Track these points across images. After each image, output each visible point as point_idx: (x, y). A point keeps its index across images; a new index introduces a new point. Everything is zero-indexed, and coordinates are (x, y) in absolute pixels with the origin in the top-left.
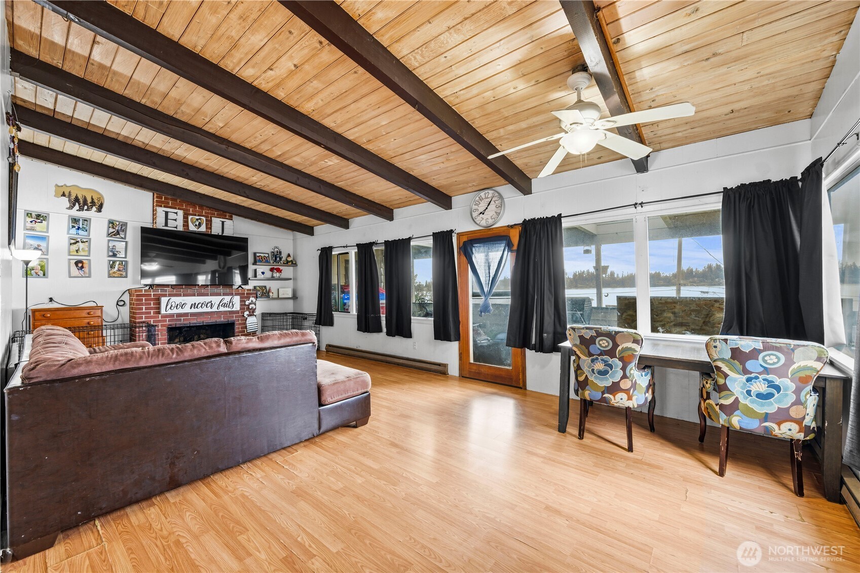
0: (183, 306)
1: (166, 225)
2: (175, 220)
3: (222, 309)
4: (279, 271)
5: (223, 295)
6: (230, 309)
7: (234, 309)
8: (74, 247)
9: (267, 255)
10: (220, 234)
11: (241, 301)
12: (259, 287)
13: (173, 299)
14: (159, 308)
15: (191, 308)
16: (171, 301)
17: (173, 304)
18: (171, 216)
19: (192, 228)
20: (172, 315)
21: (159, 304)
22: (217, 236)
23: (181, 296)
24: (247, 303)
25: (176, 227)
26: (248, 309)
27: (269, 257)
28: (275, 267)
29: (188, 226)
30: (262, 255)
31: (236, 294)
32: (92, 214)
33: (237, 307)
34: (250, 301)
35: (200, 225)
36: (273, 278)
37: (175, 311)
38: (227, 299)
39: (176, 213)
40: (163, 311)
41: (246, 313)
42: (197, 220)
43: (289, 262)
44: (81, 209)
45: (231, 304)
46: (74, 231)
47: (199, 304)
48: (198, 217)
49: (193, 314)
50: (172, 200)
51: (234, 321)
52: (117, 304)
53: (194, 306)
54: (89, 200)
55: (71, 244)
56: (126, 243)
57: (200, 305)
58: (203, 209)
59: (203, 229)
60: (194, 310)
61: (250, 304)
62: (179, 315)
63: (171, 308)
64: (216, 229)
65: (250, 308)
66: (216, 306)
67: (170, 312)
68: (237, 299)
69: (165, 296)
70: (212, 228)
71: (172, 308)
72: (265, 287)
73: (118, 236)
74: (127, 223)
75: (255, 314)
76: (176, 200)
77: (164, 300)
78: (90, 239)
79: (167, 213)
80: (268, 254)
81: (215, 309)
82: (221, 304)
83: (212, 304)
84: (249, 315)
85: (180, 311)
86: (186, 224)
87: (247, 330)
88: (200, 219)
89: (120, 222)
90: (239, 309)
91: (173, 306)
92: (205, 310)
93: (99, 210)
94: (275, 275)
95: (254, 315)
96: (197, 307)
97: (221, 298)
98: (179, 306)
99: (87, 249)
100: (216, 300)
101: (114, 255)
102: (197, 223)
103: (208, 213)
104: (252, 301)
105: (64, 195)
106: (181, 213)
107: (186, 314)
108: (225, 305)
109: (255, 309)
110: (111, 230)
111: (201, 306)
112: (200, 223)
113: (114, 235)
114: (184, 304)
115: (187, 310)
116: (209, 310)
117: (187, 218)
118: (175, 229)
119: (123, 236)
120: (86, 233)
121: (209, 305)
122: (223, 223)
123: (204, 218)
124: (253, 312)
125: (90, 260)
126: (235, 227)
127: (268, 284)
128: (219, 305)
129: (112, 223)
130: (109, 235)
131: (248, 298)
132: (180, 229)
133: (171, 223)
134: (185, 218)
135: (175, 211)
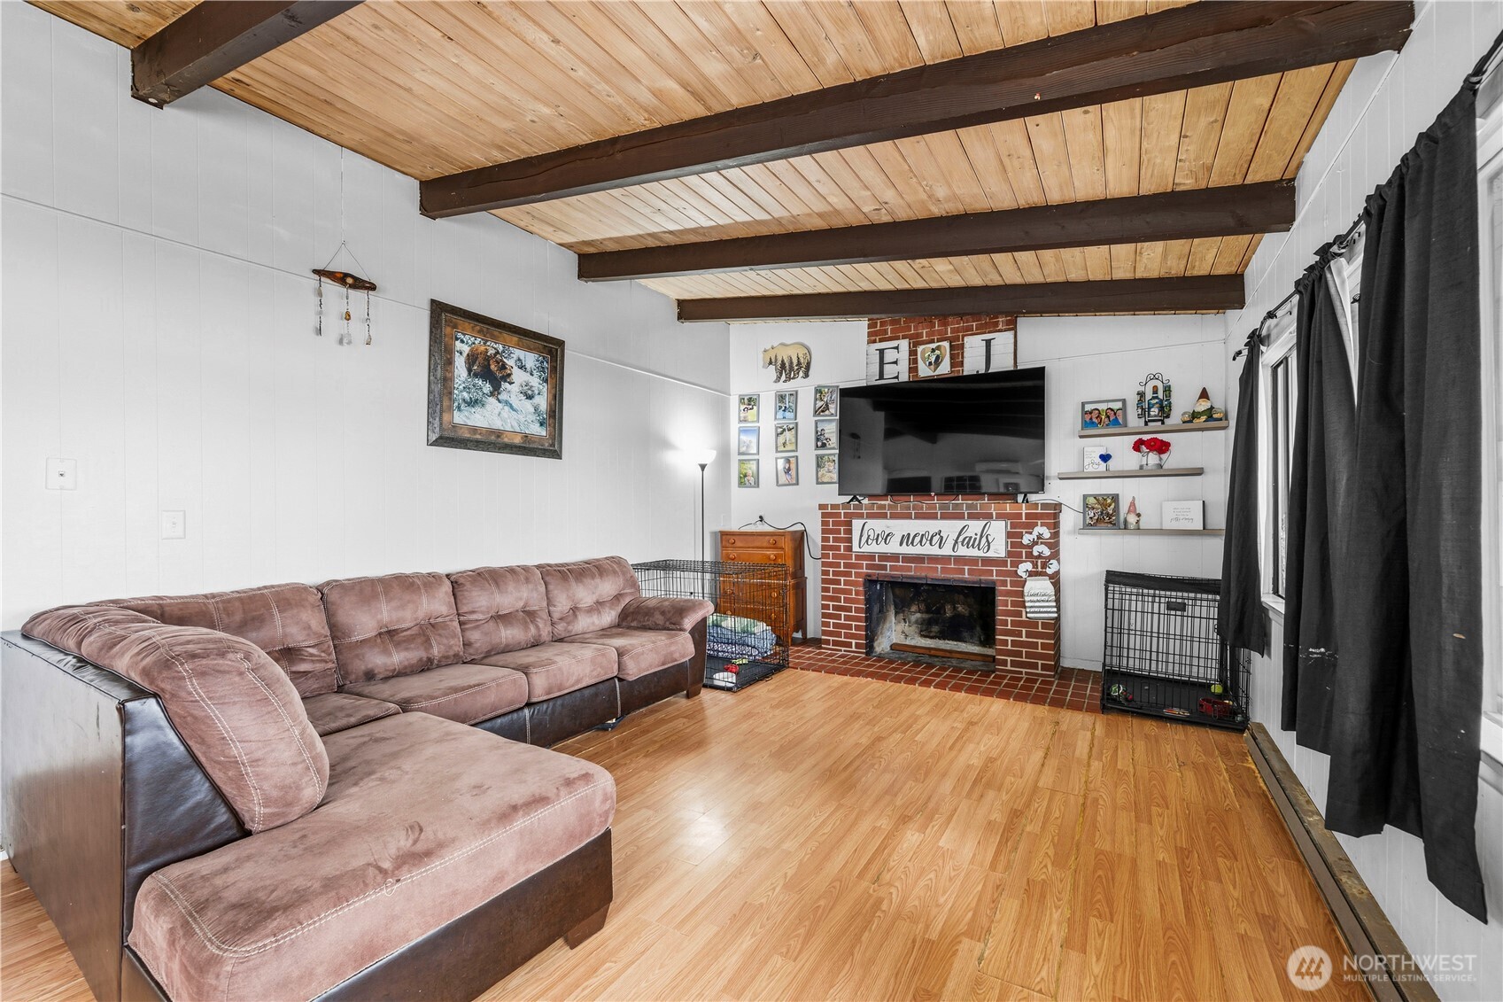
0: (887, 538)
1: (881, 377)
2: (896, 363)
3: (963, 551)
4: (1161, 447)
5: (967, 518)
6: (981, 554)
7: (991, 554)
8: (781, 439)
9: (1117, 406)
10: (983, 371)
11: (1009, 535)
13: (871, 523)
14: (850, 540)
15: (901, 544)
16: (866, 528)
17: (871, 533)
18: (890, 356)
19: (924, 371)
20: (871, 557)
21: (849, 532)
22: (976, 378)
23: (885, 517)
24: (1026, 539)
26: (1030, 555)
27: (1124, 409)
28: (1146, 437)
29: (917, 368)
30: (1103, 407)
31: (1000, 517)
32: (798, 384)
33: (999, 549)
34: (1034, 536)
35: (938, 361)
36: (1141, 473)
37: (875, 548)
38: (975, 527)
39: (897, 348)
40: (855, 548)
41: (1024, 567)
42: (933, 350)
43: (1200, 414)
44: (789, 379)
45: (984, 540)
46: (780, 414)
47: (915, 536)
48: (934, 346)
49: (908, 558)
50: (893, 322)
51: (994, 582)
53: (906, 539)
54: (795, 362)
55: (778, 435)
57: (917, 539)
58: (945, 324)
59: (945, 368)
60: (908, 550)
61: (1035, 543)
62: (885, 557)
63: (867, 541)
64: (973, 362)
65: (1035, 554)
66: (950, 543)
67: (866, 549)
68: (998, 529)
69: (860, 516)
70: (965, 361)
71: (870, 542)
72: (1115, 498)
73: (827, 412)
76: (898, 322)
77: (858, 524)
78: (797, 424)
79: (882, 352)
80: (1124, 401)
81: (947, 550)
82: (961, 539)
83: (942, 537)
84: (1031, 574)
85: (882, 548)
86: (913, 369)
87: (1027, 613)
88: (938, 348)
89: (828, 387)
90: (1002, 554)
91: (871, 537)
92: (927, 550)
93: (806, 375)
94: (1148, 462)
95: (1045, 574)
96: (912, 543)
97: (960, 524)
98: (880, 539)
99: (794, 440)
100: (950, 528)
101: (824, 445)
102: (934, 359)
103: (958, 330)
104: (1040, 536)
105: (771, 363)
106: (904, 344)
107: (894, 557)
108: (969, 543)
109: (1052, 557)
110: (819, 404)
111: (921, 542)
112: (938, 357)
113: (823, 411)
114: (888, 535)
115: (893, 547)
116: (934, 551)
117: (916, 353)
118: (896, 381)
119: (833, 411)
120: (792, 415)
121: (936, 539)
122: (988, 343)
123: (946, 344)
124: (1044, 565)
125: (797, 457)
127: (1127, 490)
128: (956, 542)
129: (819, 391)
130: (816, 413)
131: (1031, 526)
132: (904, 377)
133: (890, 371)
134: (913, 353)
135: (894, 343)
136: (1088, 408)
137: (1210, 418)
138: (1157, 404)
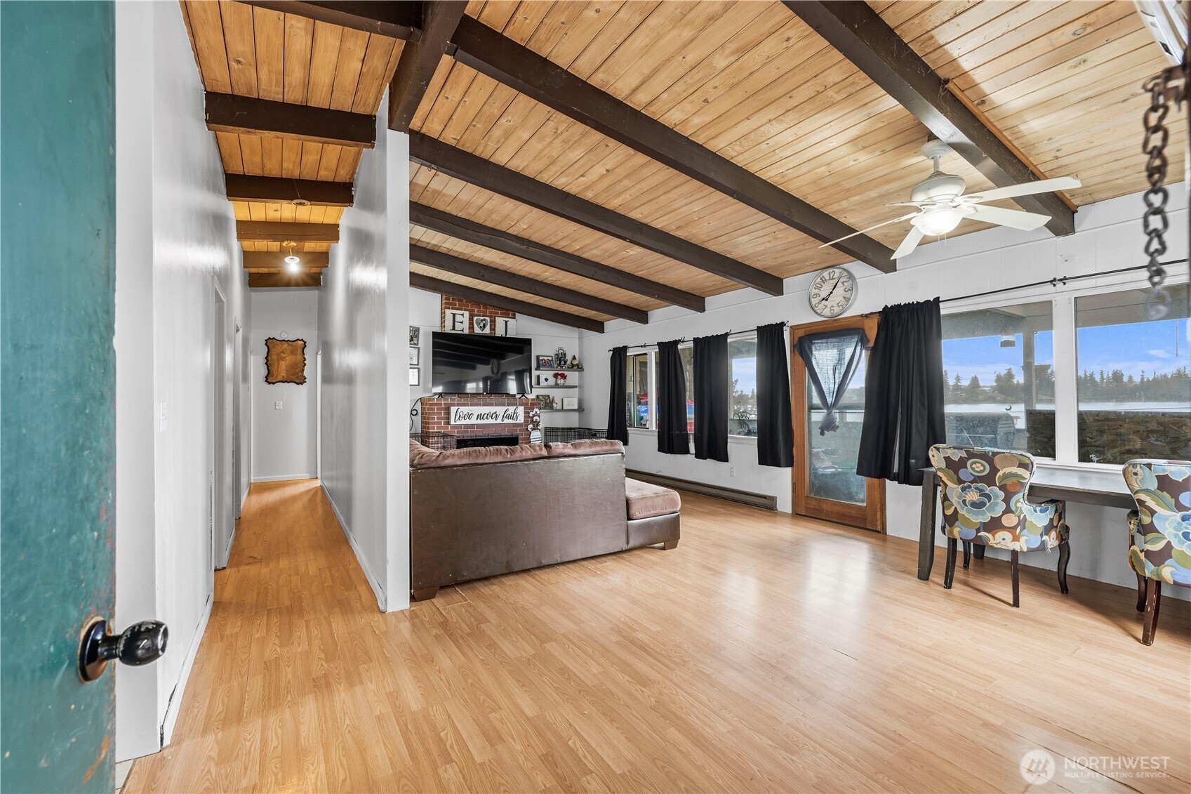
0: (469, 416)
1: (454, 329)
2: (462, 322)
3: (506, 421)
4: (563, 376)
5: (507, 405)
6: (514, 422)
7: (518, 421)
9: (550, 359)
10: (504, 336)
11: (525, 413)
12: (541, 396)
13: (462, 408)
14: (449, 418)
15: (477, 419)
16: (459, 411)
17: (461, 413)
18: (458, 318)
19: (477, 330)
20: (459, 426)
21: (449, 414)
22: (501, 338)
23: (468, 405)
24: (531, 414)
25: (462, 331)
26: (532, 421)
27: (552, 360)
28: (560, 372)
29: (473, 328)
30: (546, 358)
31: (520, 405)
33: (521, 419)
34: (534, 413)
35: (484, 326)
36: (557, 386)
37: (463, 422)
38: (512, 409)
39: (463, 315)
40: (452, 422)
41: (530, 426)
42: (482, 320)
43: (575, 365)
45: (515, 415)
47: (484, 414)
48: (482, 318)
49: (479, 426)
50: (459, 300)
51: (518, 434)
52: (411, 414)
53: (480, 417)
56: (419, 348)
57: (485, 416)
58: (486, 308)
59: (487, 331)
60: (480, 422)
61: (534, 416)
62: (467, 426)
63: (459, 419)
64: (500, 332)
65: (534, 420)
66: (501, 417)
67: (459, 422)
68: (521, 410)
69: (454, 405)
70: (496, 329)
71: (461, 418)
72: (548, 396)
73: (412, 343)
74: (419, 328)
75: (539, 428)
76: (462, 301)
77: (453, 409)
79: (454, 315)
80: (552, 357)
81: (499, 421)
82: (505, 415)
83: (497, 415)
84: (533, 429)
85: (468, 422)
86: (471, 327)
88: (484, 320)
89: (413, 327)
90: (523, 421)
91: (462, 416)
92: (490, 421)
94: (559, 382)
96: (483, 418)
97: (504, 408)
98: (466, 417)
100: (500, 410)
102: (482, 325)
103: (492, 313)
104: (536, 412)
106: (467, 314)
107: (472, 426)
108: (509, 417)
109: (539, 422)
111: (487, 417)
112: (484, 324)
113: (410, 341)
114: (470, 414)
115: (473, 421)
116: (493, 421)
117: (473, 320)
118: (461, 332)
119: (416, 342)
121: (494, 415)
122: (506, 322)
123: (488, 319)
124: (538, 425)
126: (519, 326)
127: (552, 393)
128: (503, 417)
131: (532, 409)
132: (466, 332)
133: (458, 326)
134: (471, 319)
135: (461, 312)
136: (541, 358)
137: (578, 368)
138: (561, 358)
